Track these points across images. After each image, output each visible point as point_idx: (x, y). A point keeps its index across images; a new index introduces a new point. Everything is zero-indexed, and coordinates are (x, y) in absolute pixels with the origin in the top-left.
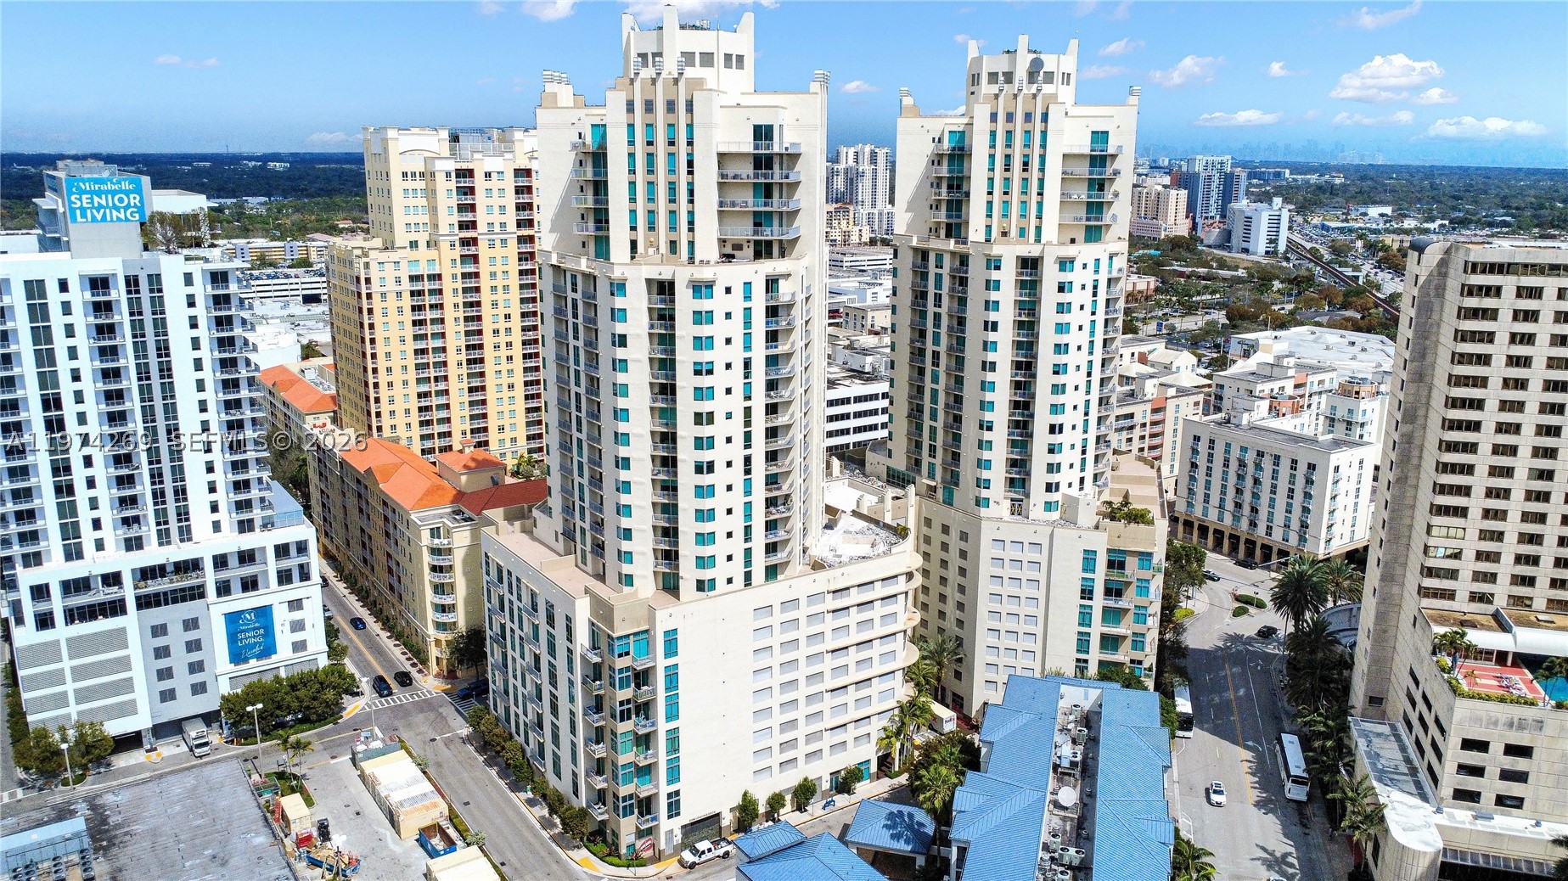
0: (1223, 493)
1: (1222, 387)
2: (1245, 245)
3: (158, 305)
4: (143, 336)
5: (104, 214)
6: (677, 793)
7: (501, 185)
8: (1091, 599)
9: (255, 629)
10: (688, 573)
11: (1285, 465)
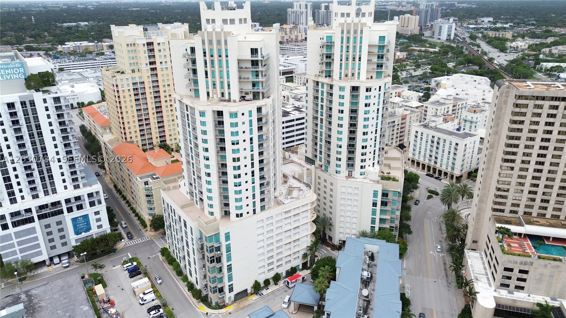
0: (426, 151)
1: (427, 107)
2: (439, 37)
3: (35, 112)
4: (30, 123)
5: (11, 77)
6: (232, 285)
7: (164, 47)
8: (376, 207)
9: (83, 223)
10: (233, 211)
11: (447, 144)
